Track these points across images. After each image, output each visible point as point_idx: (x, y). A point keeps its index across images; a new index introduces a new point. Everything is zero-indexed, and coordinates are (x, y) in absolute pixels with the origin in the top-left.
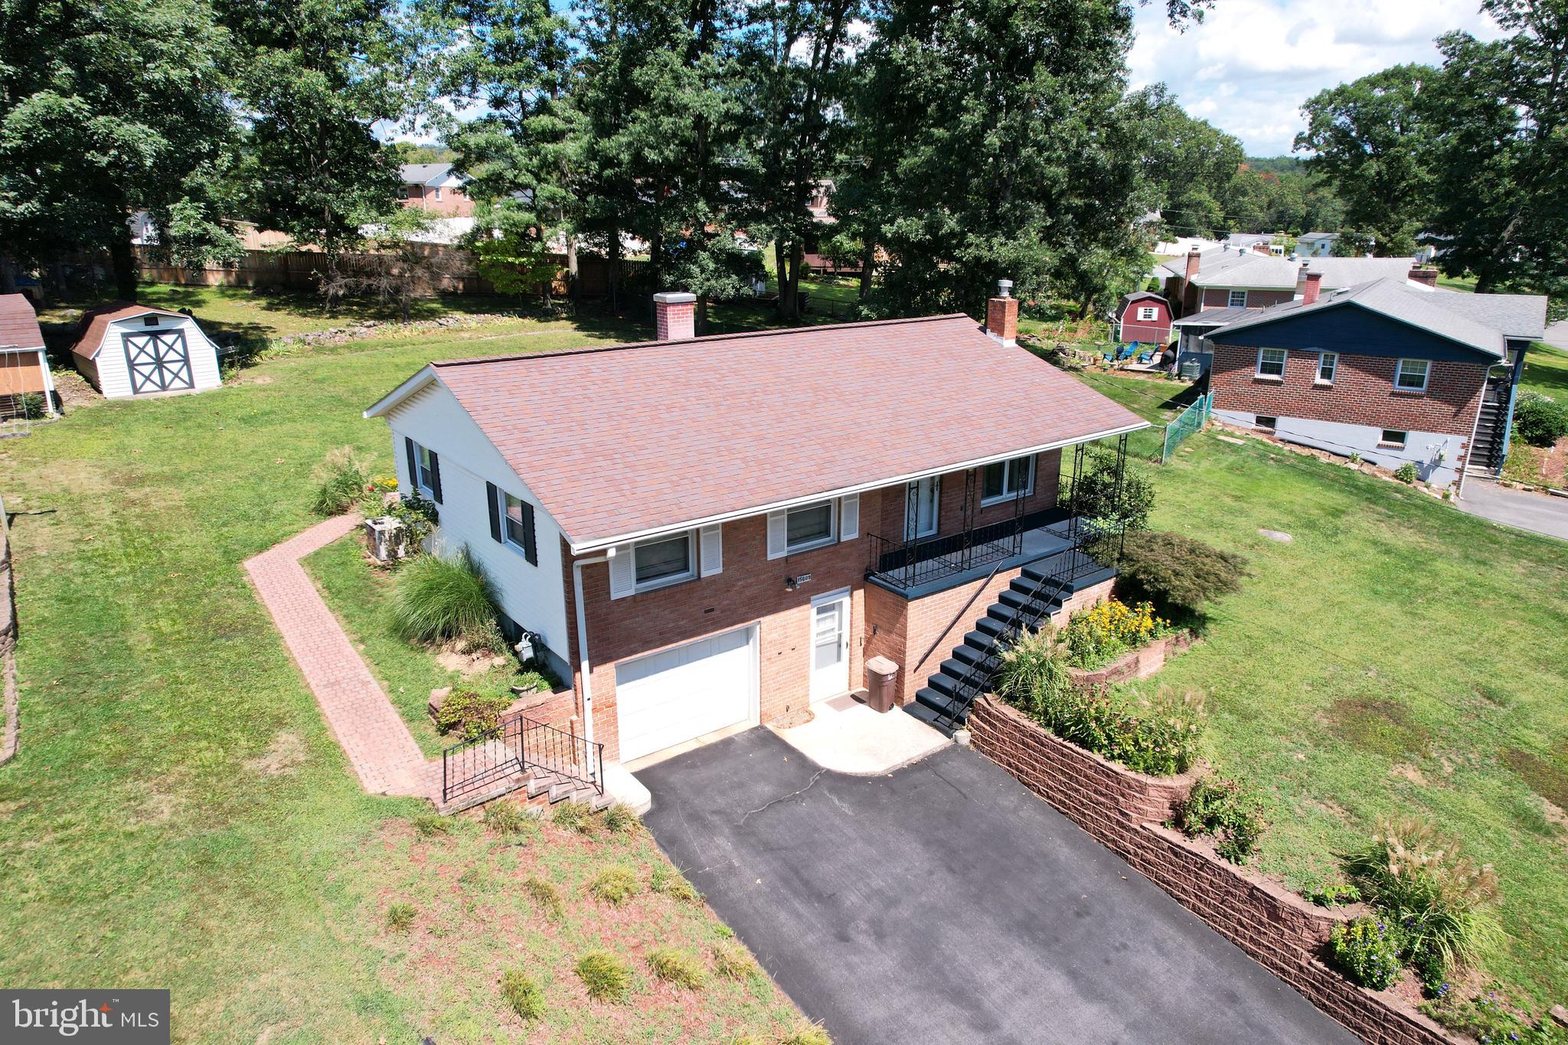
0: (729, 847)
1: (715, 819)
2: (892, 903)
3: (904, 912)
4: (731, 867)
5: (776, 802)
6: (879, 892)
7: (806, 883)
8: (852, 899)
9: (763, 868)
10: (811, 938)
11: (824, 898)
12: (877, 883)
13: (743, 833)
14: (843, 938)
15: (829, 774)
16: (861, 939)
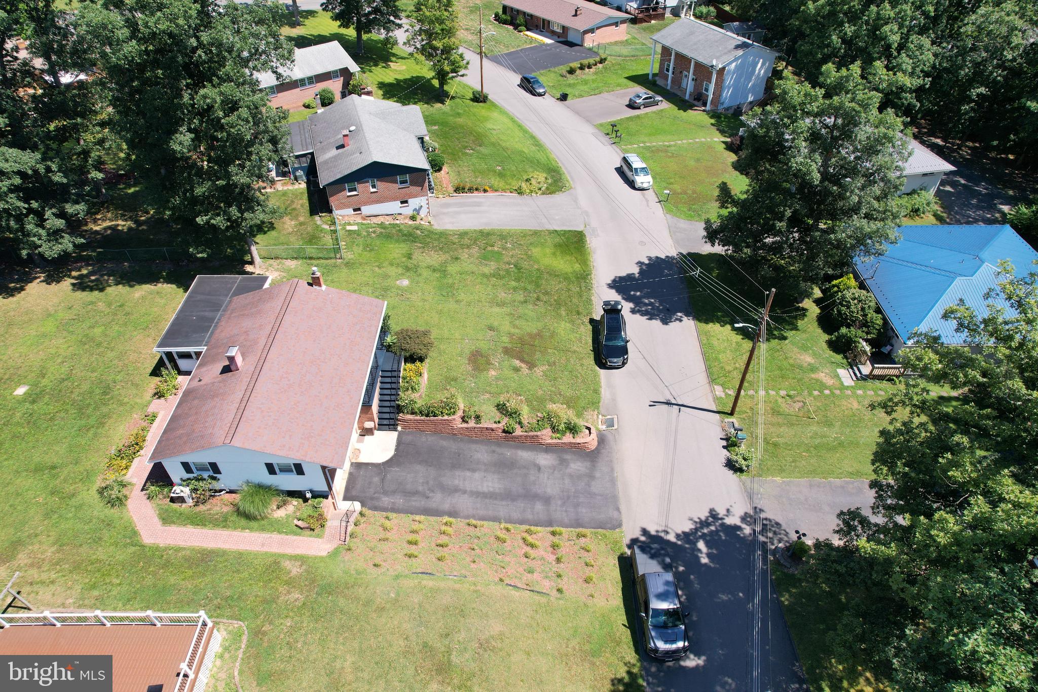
0: (387, 499)
1: (376, 495)
2: (427, 483)
3: (431, 483)
4: (393, 503)
5: (383, 480)
6: (423, 483)
7: (409, 493)
8: (420, 488)
9: (398, 497)
10: (423, 503)
11: (416, 493)
12: (421, 481)
13: (386, 493)
14: (428, 497)
15: (384, 464)
16: (431, 495)
